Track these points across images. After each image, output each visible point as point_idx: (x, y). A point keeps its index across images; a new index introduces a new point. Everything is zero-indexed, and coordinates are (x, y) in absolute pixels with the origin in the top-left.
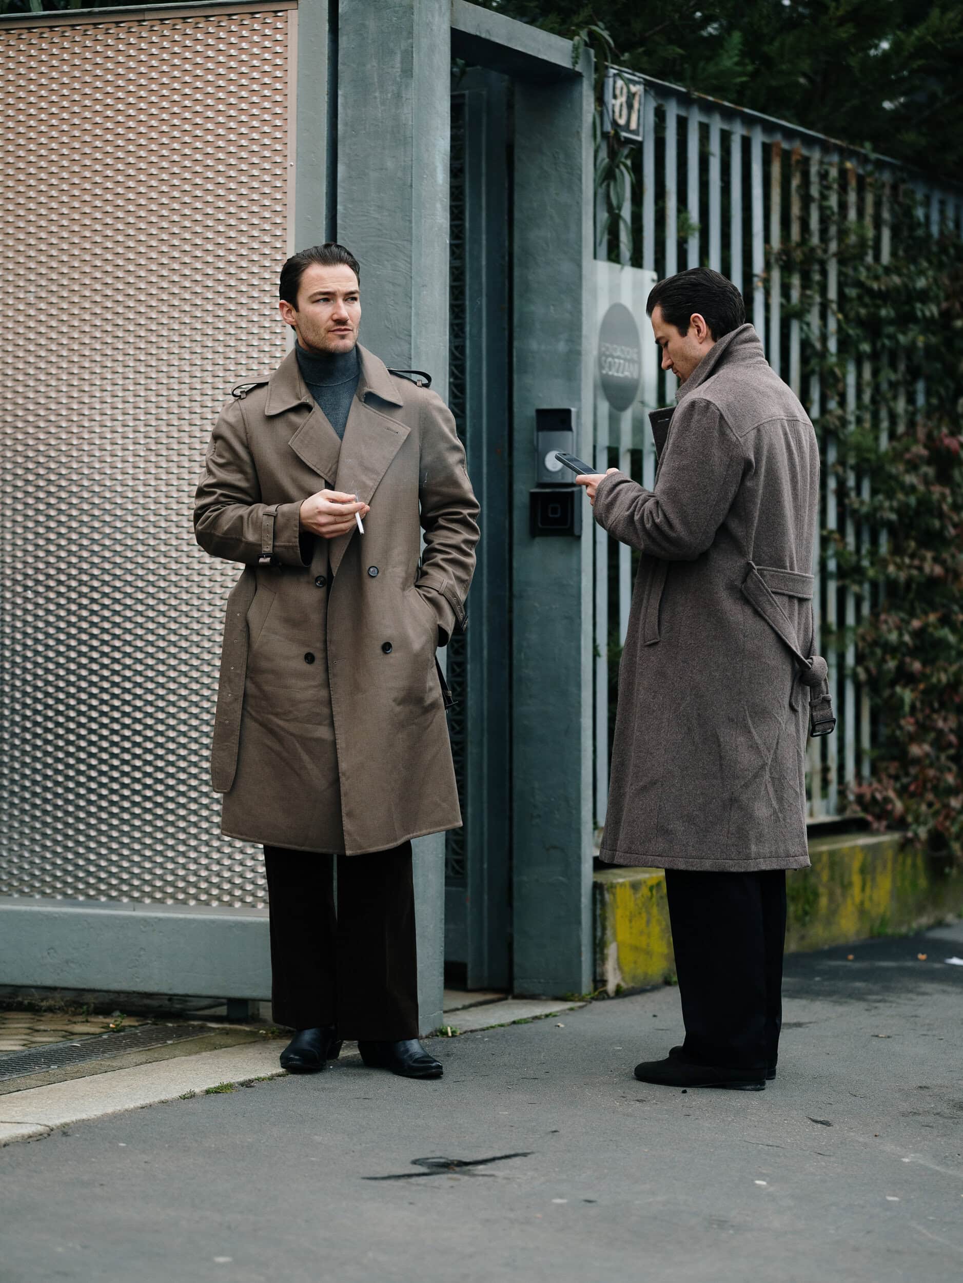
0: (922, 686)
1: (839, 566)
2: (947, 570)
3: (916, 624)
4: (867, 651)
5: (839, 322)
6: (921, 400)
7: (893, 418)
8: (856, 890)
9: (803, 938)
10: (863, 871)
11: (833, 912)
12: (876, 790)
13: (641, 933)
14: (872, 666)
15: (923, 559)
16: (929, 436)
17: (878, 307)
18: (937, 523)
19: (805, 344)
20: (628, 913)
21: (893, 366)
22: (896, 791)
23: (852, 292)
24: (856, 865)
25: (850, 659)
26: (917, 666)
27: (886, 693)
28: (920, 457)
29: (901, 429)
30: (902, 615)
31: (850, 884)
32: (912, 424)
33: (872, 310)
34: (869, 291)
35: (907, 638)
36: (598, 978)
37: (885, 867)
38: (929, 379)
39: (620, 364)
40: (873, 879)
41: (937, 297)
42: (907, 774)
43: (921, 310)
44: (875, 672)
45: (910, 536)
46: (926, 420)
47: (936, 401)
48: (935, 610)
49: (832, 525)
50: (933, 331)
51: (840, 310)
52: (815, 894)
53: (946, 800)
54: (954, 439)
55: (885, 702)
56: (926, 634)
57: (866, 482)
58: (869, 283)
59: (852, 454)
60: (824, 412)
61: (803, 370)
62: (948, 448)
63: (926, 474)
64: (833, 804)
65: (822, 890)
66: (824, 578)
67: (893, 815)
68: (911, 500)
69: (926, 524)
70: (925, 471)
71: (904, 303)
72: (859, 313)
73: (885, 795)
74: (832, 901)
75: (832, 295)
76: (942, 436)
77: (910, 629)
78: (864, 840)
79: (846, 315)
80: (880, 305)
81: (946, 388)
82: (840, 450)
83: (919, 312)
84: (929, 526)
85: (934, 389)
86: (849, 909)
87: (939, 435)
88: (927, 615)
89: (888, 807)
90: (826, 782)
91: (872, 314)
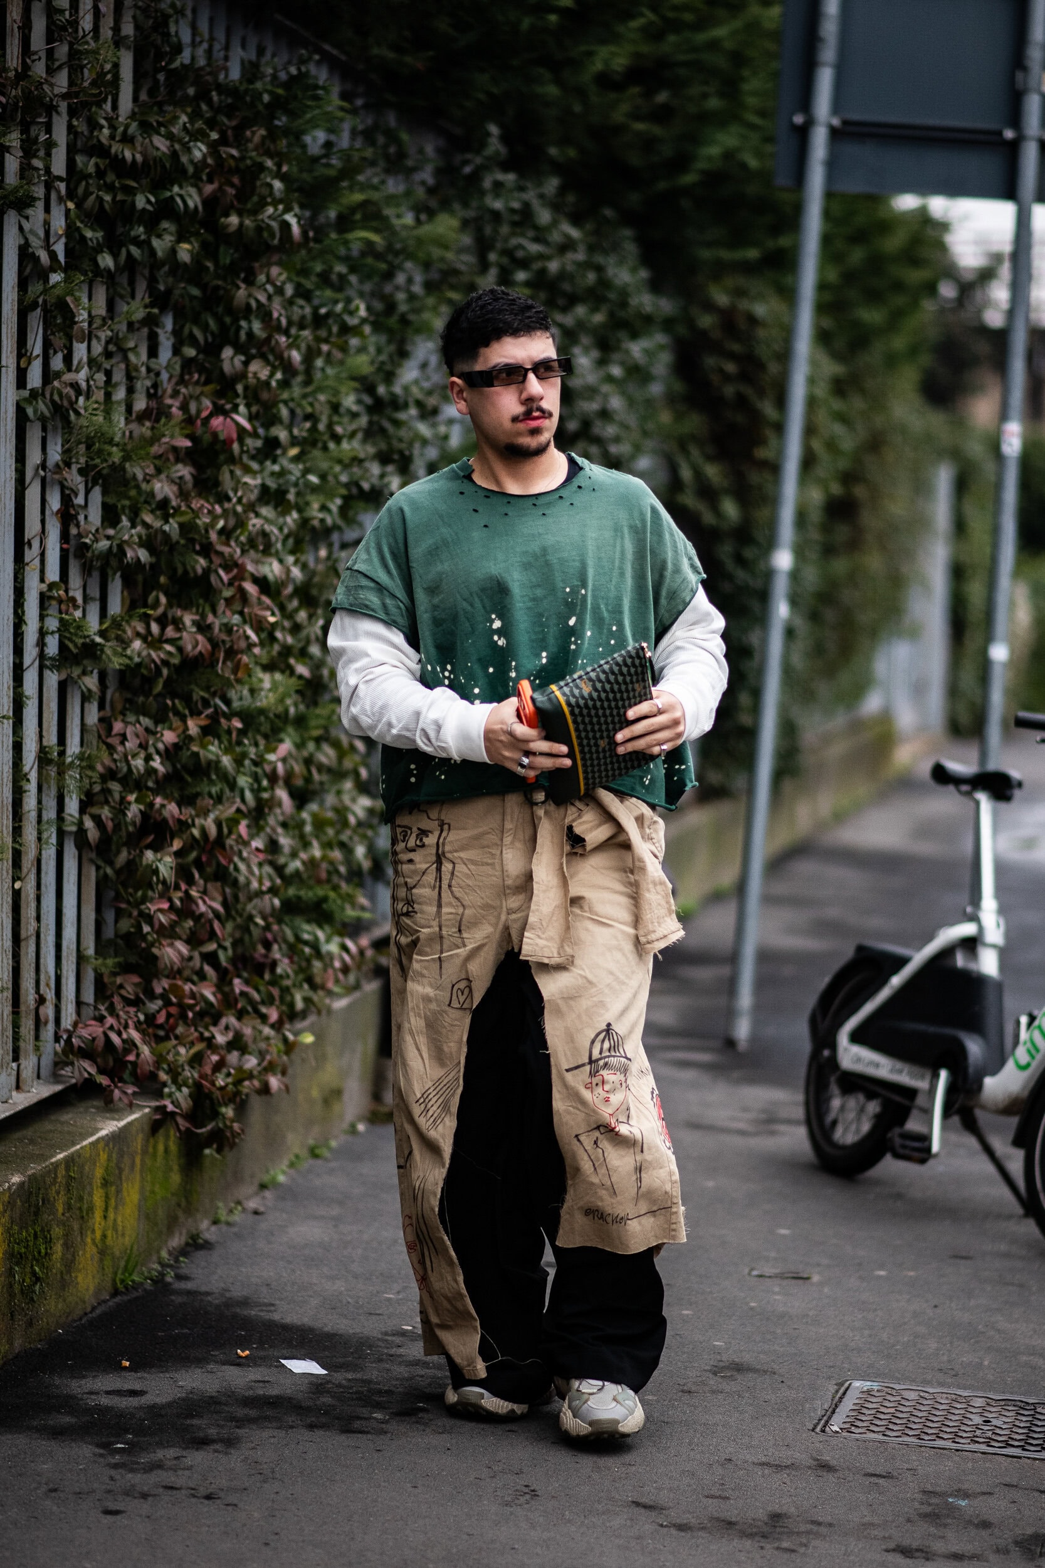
0: (177, 845)
1: (62, 646)
2: (215, 644)
3: (169, 737)
4: (97, 789)
5: (67, 213)
6: (165, 354)
7: (131, 379)
8: (97, 1217)
9: (30, 1323)
10: (106, 1183)
11: (70, 1264)
12: (111, 1028)
14: (106, 813)
15: (178, 624)
17: (130, 191)
18: (201, 563)
19: (26, 256)
22: (138, 1026)
23: (88, 164)
24: (99, 1173)
25: (72, 806)
26: (172, 809)
27: (123, 857)
28: (176, 451)
30: (146, 721)
31: (91, 1209)
32: (157, 392)
33: (120, 196)
34: (118, 164)
35: (157, 763)
37: (132, 1168)
38: (181, 314)
40: (118, 1192)
42: (152, 996)
43: (181, 197)
44: (110, 825)
45: (157, 586)
46: (177, 384)
47: (190, 352)
48: (196, 713)
49: (53, 575)
50: (197, 234)
51: (71, 195)
52: (49, 1242)
53: (207, 1034)
54: (228, 420)
55: (118, 872)
56: (185, 754)
57: (97, 495)
58: (115, 148)
59: (82, 448)
60: (48, 376)
61: (20, 301)
62: (215, 435)
63: (181, 478)
64: (47, 1060)
65: (57, 1231)
66: (41, 668)
67: (139, 1071)
68: (172, 527)
69: (184, 565)
70: (180, 474)
71: (157, 186)
72: (100, 200)
73: (125, 1036)
74: (67, 1246)
75: (59, 167)
76: (204, 414)
77: (160, 746)
78: (109, 1127)
79: (78, 206)
80: (133, 187)
81: (205, 328)
82: (65, 442)
83: (178, 200)
84: (189, 567)
85: (186, 331)
86: (88, 1254)
87: (199, 412)
88: (184, 722)
89: (131, 1058)
90: (38, 1023)
91: (123, 202)
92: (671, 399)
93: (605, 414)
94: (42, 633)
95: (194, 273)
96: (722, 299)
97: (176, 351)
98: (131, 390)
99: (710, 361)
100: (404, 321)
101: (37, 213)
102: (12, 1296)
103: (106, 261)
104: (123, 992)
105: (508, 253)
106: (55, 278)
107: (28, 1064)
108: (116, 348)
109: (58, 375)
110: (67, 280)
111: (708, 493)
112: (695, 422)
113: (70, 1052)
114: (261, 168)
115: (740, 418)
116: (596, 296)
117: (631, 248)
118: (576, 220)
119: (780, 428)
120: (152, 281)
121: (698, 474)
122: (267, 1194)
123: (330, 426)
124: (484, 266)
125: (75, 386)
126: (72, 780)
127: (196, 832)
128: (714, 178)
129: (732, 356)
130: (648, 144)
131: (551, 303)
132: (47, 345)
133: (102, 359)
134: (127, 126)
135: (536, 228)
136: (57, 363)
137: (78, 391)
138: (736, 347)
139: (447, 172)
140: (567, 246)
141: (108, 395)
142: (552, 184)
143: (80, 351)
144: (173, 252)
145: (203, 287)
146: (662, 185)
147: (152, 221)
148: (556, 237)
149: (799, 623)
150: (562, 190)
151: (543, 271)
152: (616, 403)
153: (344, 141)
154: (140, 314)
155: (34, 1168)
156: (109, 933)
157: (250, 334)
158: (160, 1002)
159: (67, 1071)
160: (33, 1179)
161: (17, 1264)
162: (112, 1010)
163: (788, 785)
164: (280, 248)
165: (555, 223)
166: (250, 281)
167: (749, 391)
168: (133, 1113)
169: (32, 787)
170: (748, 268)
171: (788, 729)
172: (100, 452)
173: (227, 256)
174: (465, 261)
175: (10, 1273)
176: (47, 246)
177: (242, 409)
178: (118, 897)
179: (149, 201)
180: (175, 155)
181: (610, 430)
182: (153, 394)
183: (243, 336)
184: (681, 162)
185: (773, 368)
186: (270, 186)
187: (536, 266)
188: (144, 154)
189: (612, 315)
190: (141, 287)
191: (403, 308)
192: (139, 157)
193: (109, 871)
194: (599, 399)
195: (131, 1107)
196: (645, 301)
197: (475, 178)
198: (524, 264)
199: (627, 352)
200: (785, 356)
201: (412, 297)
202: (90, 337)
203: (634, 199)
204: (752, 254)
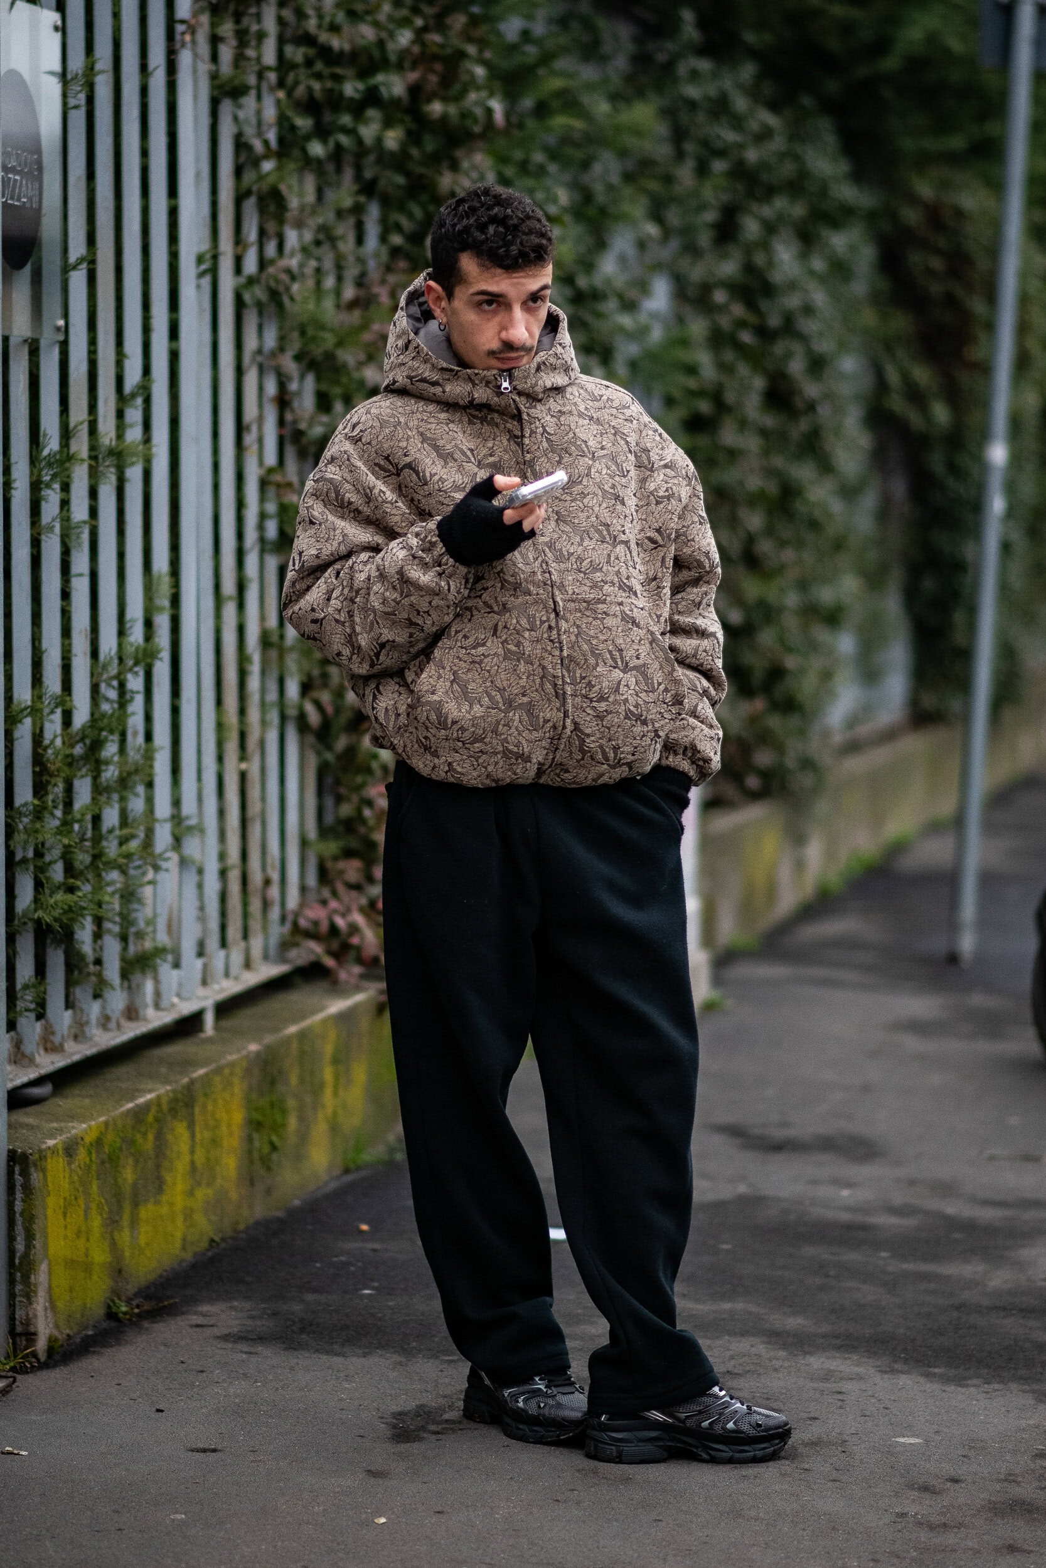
4: (316, 672)
5: (278, 102)
6: (372, 242)
7: (339, 268)
8: (328, 1095)
9: (269, 1191)
10: (336, 1061)
11: (304, 1138)
12: (335, 911)
13: (78, 1234)
14: (325, 697)
17: (338, 79)
19: (241, 144)
20: (62, 1202)
22: (362, 910)
23: (296, 54)
24: (329, 1049)
25: (293, 689)
27: (341, 743)
31: (322, 1085)
33: (329, 84)
34: (325, 52)
36: (19, 1329)
37: (360, 1046)
38: (385, 201)
39: (15, 180)
40: (347, 1072)
42: (374, 880)
43: (386, 84)
44: (330, 710)
46: (385, 272)
47: (397, 240)
49: (271, 459)
50: (402, 121)
51: (281, 84)
52: (284, 1112)
55: (338, 758)
57: (310, 382)
58: (324, 37)
59: (295, 335)
60: (263, 263)
61: (237, 189)
64: (274, 941)
65: (291, 1103)
66: (262, 551)
67: (363, 954)
71: (364, 73)
72: (310, 89)
73: (349, 919)
74: (302, 1119)
75: (269, 57)
78: (337, 1006)
79: (289, 94)
80: (341, 75)
81: (410, 216)
82: (281, 328)
83: (383, 88)
85: (392, 219)
86: (320, 1130)
89: (356, 941)
90: (266, 904)
91: (331, 91)
92: (875, 298)
93: (808, 310)
94: (263, 516)
95: (398, 161)
96: (926, 192)
97: (383, 239)
98: (340, 279)
99: (915, 257)
100: (603, 212)
101: (249, 101)
102: (252, 1162)
103: (317, 149)
104: (345, 877)
105: (705, 143)
106: (268, 166)
107: (257, 944)
108: (326, 237)
109: (272, 262)
110: (279, 168)
111: (916, 396)
112: (901, 323)
113: (299, 933)
114: (462, 55)
115: (948, 318)
116: (796, 186)
117: (830, 139)
118: (774, 106)
119: (991, 327)
120: (358, 169)
121: (906, 377)
124: (680, 155)
125: (288, 271)
126: (292, 662)
128: (916, 64)
129: (938, 252)
130: (847, 28)
131: (751, 194)
132: (262, 233)
133: (312, 248)
134: (334, 15)
135: (733, 116)
136: (271, 249)
137: (293, 278)
138: (942, 242)
139: (641, 60)
140: (764, 135)
141: (318, 283)
142: (748, 71)
143: (292, 237)
144: (379, 140)
145: (408, 174)
146: (862, 71)
147: (358, 109)
148: (753, 125)
149: (1017, 536)
150: (759, 77)
151: (741, 161)
152: (819, 299)
153: (539, 29)
154: (348, 202)
155: (269, 1039)
156: (329, 819)
159: (293, 953)
160: (269, 1048)
161: (257, 1130)
162: (335, 894)
163: (1008, 714)
164: (482, 136)
165: (752, 111)
166: (454, 166)
167: (957, 288)
168: (359, 994)
169: (255, 668)
170: (953, 159)
171: (1007, 653)
172: (314, 339)
173: (430, 144)
174: (663, 151)
175: (250, 1139)
176: (260, 134)
178: (338, 782)
179: (357, 90)
180: (381, 43)
181: (814, 327)
182: (361, 282)
184: (880, 47)
185: (982, 264)
186: (473, 73)
187: (734, 155)
188: (351, 42)
189: (812, 207)
190: (348, 174)
191: (601, 198)
192: (346, 45)
193: (329, 756)
194: (802, 294)
195: (357, 989)
196: (848, 193)
197: (668, 68)
198: (721, 153)
199: (829, 244)
200: (994, 251)
201: (610, 188)
202: (299, 225)
203: (832, 86)
204: (957, 142)
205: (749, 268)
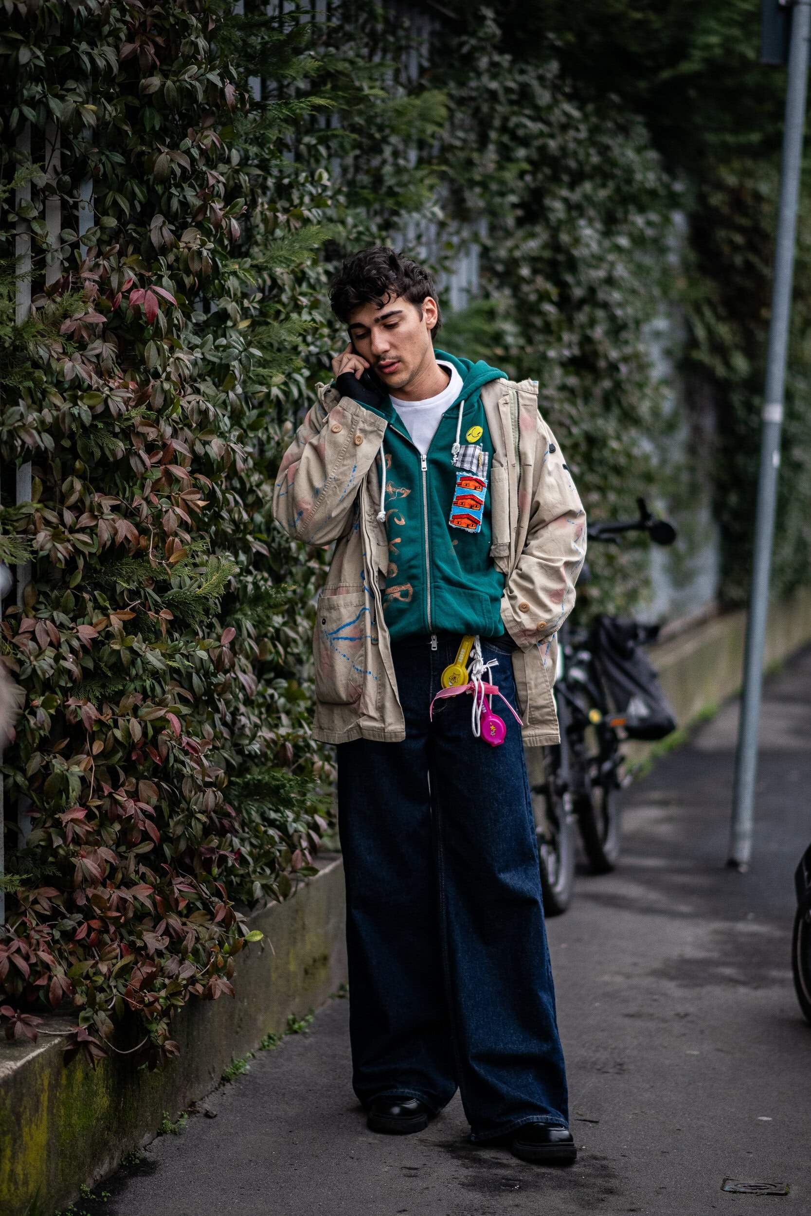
0: (97, 747)
2: (142, 529)
3: (86, 632)
6: (86, 224)
7: (39, 252)
15: (96, 512)
16: (103, 284)
17: (12, 44)
18: (121, 446)
21: (38, 157)
22: (52, 945)
26: (89, 710)
28: (90, 327)
29: (54, 275)
30: (60, 617)
32: (73, 265)
35: (69, 664)
37: (36, 1108)
38: (101, 183)
40: (16, 1139)
41: (114, 33)
42: (71, 910)
43: (89, 55)
45: (73, 472)
46: (97, 256)
47: (113, 222)
48: (118, 606)
53: (139, 943)
54: (149, 292)
55: (31, 779)
56: (105, 651)
62: (137, 309)
63: (98, 356)
67: (51, 996)
68: (83, 410)
69: (102, 448)
70: (97, 352)
73: (33, 960)
76: (126, 287)
77: (75, 643)
80: (17, 40)
81: (131, 197)
83: (85, 59)
84: (107, 452)
85: (109, 200)
87: (120, 284)
88: (107, 616)
89: (42, 982)
92: (686, 266)
93: (610, 281)
96: (731, 180)
97: (99, 221)
98: (38, 264)
99: (721, 234)
104: (37, 907)
105: (509, 131)
108: (20, 218)
111: (719, 348)
112: (708, 288)
114: (185, 26)
115: (748, 284)
116: (602, 173)
117: (641, 133)
118: (577, 101)
121: (710, 331)
122: (228, 1088)
123: (294, 299)
124: (483, 142)
127: (118, 734)
129: (741, 229)
131: (556, 179)
135: (536, 108)
138: (744, 221)
139: (441, 54)
140: (567, 125)
142: (554, 66)
144: (76, 115)
145: (125, 153)
146: (666, 74)
147: (49, 80)
148: (556, 116)
150: (563, 74)
151: (542, 149)
152: (621, 271)
154: (47, 181)
157: (184, 204)
158: (79, 917)
162: (22, 931)
164: (212, 112)
165: (555, 102)
166: (173, 146)
167: (754, 259)
168: (38, 1047)
173: (150, 120)
174: (462, 138)
177: (166, 281)
178: (32, 806)
181: (616, 296)
183: (175, 204)
184: (680, 50)
186: (196, 45)
187: (537, 143)
189: (618, 190)
191: (390, 181)
192: (23, 8)
193: (20, 779)
194: (605, 266)
195: (36, 1040)
197: (469, 60)
198: (525, 142)
199: (633, 224)
201: (399, 170)
203: (641, 86)
204: (755, 137)
205: (555, 245)
